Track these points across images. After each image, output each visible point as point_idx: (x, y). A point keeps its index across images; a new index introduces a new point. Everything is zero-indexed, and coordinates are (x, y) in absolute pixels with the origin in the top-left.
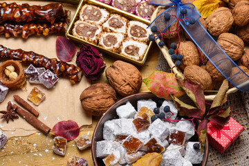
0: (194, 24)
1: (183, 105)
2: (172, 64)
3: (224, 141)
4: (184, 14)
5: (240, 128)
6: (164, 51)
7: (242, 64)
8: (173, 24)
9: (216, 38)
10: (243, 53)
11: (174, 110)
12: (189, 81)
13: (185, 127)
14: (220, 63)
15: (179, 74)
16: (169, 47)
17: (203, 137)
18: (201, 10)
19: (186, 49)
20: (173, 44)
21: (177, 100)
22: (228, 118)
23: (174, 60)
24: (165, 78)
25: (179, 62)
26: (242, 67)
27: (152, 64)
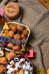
0: (7, 39)
1: (18, 56)
2: (9, 50)
3: (32, 56)
4: (3, 39)
5: (33, 50)
7: (23, 38)
8: (3, 42)
9: (13, 38)
10: (21, 36)
11: (17, 58)
12: (15, 51)
13: (22, 60)
14: (18, 42)
15: (12, 51)
16: (6, 48)
17: (27, 59)
18: (6, 35)
19: (10, 45)
20: (6, 46)
21: (16, 56)
22: (29, 51)
24: (10, 54)
25: (10, 49)
26: (23, 39)
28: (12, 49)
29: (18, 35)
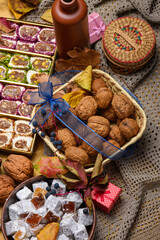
0: (66, 114)
1: (69, 180)
2: (54, 149)
3: (107, 203)
4: (56, 107)
5: (118, 190)
6: (47, 140)
7: (111, 138)
8: (49, 116)
9: (86, 122)
10: (110, 130)
11: (63, 186)
12: (70, 160)
13: (73, 197)
14: (92, 141)
15: (62, 156)
16: (50, 136)
17: (89, 203)
18: (70, 102)
19: (64, 135)
20: (52, 133)
21: (63, 177)
22: (107, 184)
23: (56, 145)
24: (50, 161)
25: (59, 147)
26: (111, 141)
27: (39, 152)
28: (62, 151)
29: (104, 120)
